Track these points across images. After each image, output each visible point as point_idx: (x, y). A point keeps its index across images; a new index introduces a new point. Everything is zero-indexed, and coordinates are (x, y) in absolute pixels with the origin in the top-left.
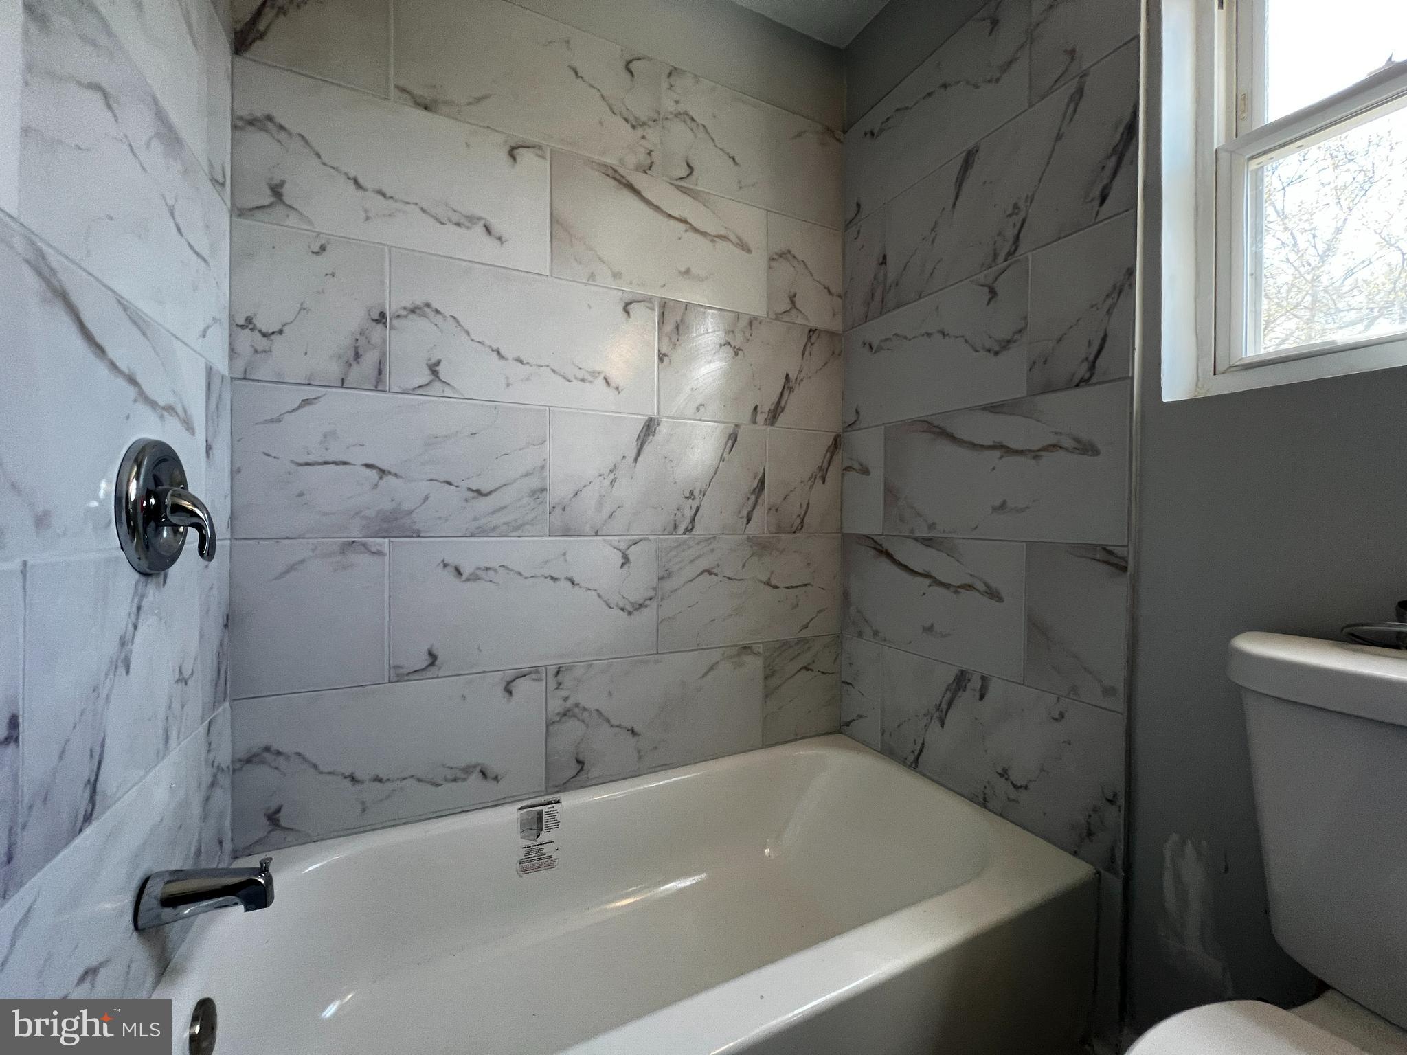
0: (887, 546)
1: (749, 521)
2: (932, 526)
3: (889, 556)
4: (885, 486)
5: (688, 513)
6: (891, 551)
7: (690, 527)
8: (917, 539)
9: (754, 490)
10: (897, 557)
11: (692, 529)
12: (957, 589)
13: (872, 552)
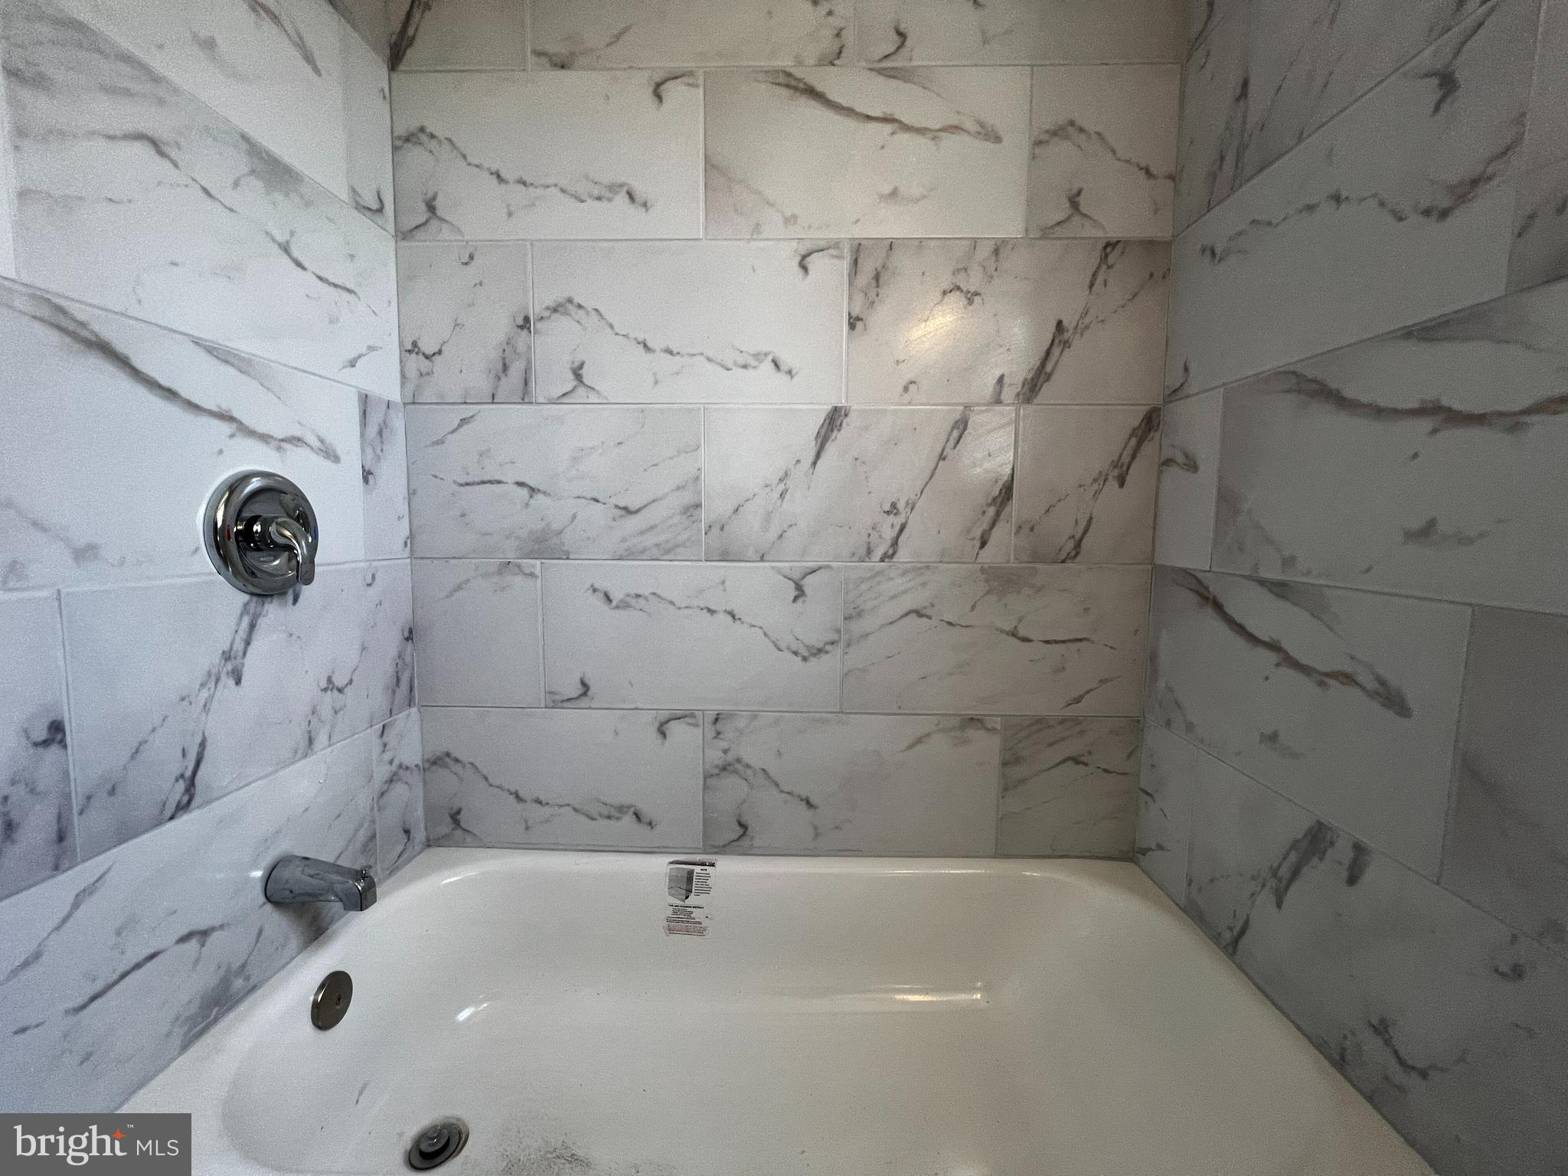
0: (1215, 589)
1: (983, 544)
2: (1289, 562)
3: (1218, 607)
4: (1219, 492)
5: (889, 534)
6: (1221, 599)
7: (891, 552)
8: (1262, 582)
9: (995, 499)
10: (1230, 610)
11: (894, 554)
12: (1323, 678)
13: (1193, 598)
